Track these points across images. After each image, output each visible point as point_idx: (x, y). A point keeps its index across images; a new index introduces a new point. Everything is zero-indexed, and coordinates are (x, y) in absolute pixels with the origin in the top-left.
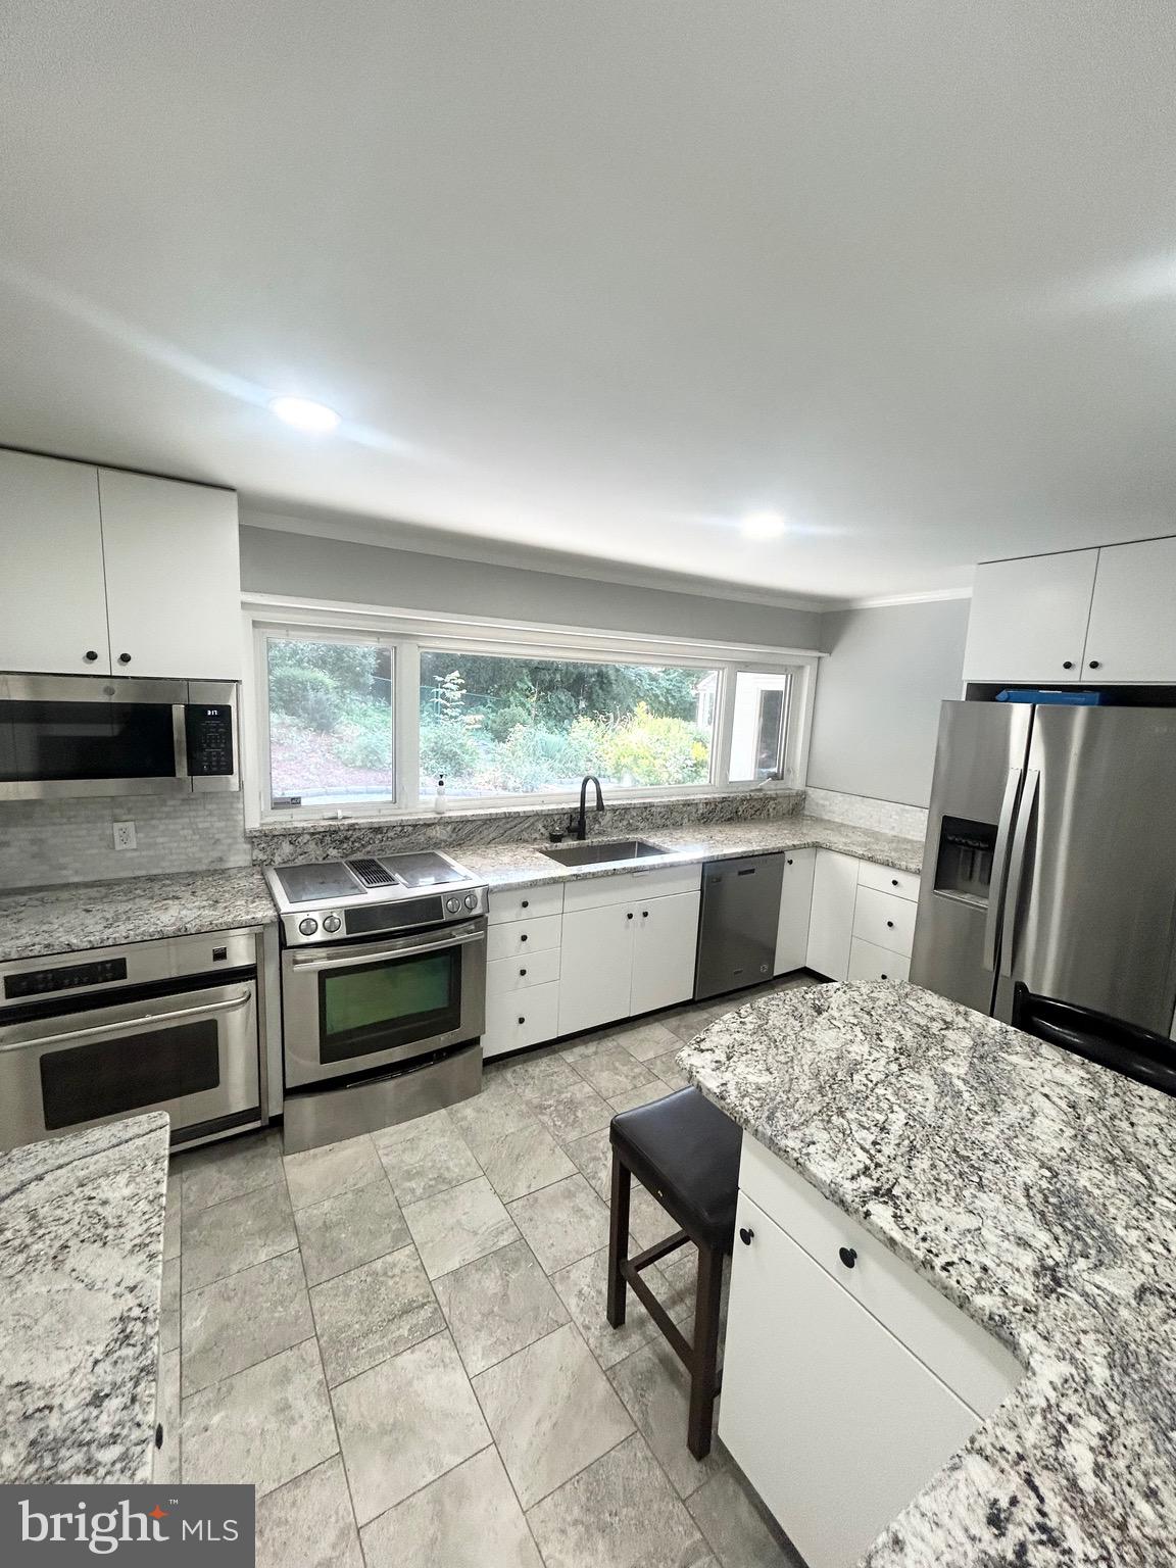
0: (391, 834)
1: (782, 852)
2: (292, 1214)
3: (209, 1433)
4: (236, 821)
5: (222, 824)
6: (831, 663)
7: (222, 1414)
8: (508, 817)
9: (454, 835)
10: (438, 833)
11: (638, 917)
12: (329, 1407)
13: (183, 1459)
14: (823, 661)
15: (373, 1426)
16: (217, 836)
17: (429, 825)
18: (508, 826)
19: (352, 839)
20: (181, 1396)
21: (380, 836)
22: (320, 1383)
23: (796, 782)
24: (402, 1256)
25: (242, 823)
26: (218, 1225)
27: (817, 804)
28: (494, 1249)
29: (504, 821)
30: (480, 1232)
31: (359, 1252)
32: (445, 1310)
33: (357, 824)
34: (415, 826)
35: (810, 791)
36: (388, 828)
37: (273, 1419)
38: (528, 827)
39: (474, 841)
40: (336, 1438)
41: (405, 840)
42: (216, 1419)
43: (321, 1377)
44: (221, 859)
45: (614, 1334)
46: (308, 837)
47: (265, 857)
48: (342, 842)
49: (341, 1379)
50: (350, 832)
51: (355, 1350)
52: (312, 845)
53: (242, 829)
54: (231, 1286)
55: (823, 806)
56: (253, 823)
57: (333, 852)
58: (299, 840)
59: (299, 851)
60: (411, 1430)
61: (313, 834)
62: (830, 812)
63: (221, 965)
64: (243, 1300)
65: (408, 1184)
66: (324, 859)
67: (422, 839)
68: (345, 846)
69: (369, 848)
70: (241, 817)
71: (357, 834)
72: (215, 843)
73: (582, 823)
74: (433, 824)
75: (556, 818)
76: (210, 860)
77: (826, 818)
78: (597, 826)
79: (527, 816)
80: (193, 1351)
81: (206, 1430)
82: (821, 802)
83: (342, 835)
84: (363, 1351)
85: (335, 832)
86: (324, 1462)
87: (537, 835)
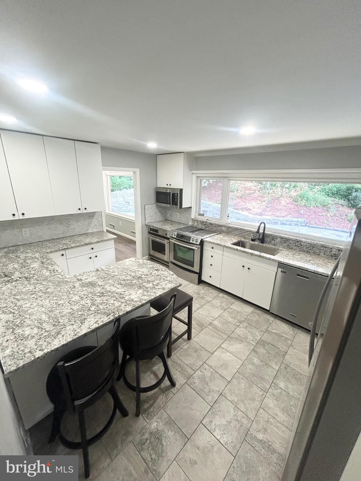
0: (214, 226)
8: (241, 229)
9: (227, 230)
10: (223, 228)
11: (246, 268)
17: (222, 226)
18: (242, 232)
29: (240, 230)
36: (213, 224)
38: (248, 234)
41: (216, 228)
56: (193, 217)
57: (203, 227)
63: (166, 236)
68: (205, 226)
69: (209, 228)
71: (208, 224)
73: (263, 238)
78: (273, 242)
79: (248, 231)
83: (205, 223)
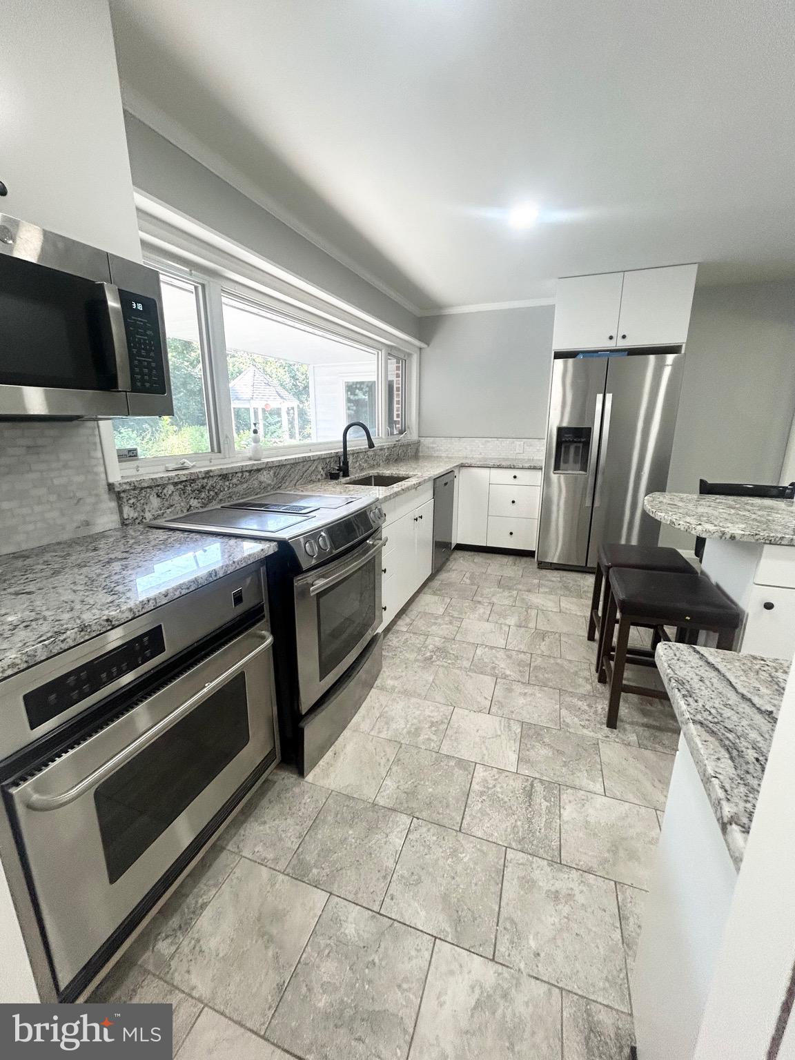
0: (235, 480)
1: (452, 471)
2: (374, 805)
3: (542, 955)
4: (96, 474)
5: (80, 478)
6: (428, 351)
7: (531, 937)
8: (304, 460)
9: (275, 479)
10: (265, 477)
12: (575, 870)
13: (556, 984)
14: (423, 351)
15: (606, 855)
16: (79, 494)
17: (259, 470)
18: (304, 469)
19: (207, 488)
20: (490, 960)
21: (227, 483)
22: (549, 865)
23: (412, 436)
24: (480, 773)
25: (103, 476)
26: (325, 853)
27: (428, 448)
28: (519, 737)
29: (302, 464)
30: (499, 733)
31: (455, 791)
32: (545, 778)
33: (211, 471)
34: (250, 471)
35: (422, 440)
37: (560, 907)
38: (314, 469)
39: (287, 484)
40: (603, 879)
41: (245, 486)
42: (532, 944)
43: (546, 862)
44: (87, 524)
45: (619, 731)
46: (171, 488)
47: (136, 515)
48: (200, 491)
49: (556, 853)
50: (206, 480)
51: (538, 834)
52: (176, 497)
53: (104, 483)
54: (406, 874)
55: (433, 448)
56: (114, 476)
57: (194, 503)
58: (165, 491)
59: (166, 504)
60: (623, 839)
61: (175, 484)
62: (437, 451)
63: (240, 610)
64: (429, 874)
65: (421, 738)
66: (188, 510)
67: (256, 483)
68: (203, 495)
70: (102, 469)
71: (211, 482)
72: (78, 501)
73: (346, 463)
74: (262, 469)
75: (328, 460)
76: (75, 525)
77: (435, 455)
79: (314, 460)
80: (449, 930)
81: (538, 954)
82: (431, 445)
83: (199, 484)
84: (542, 831)
85: (194, 481)
86: (617, 895)
87: (319, 477)
